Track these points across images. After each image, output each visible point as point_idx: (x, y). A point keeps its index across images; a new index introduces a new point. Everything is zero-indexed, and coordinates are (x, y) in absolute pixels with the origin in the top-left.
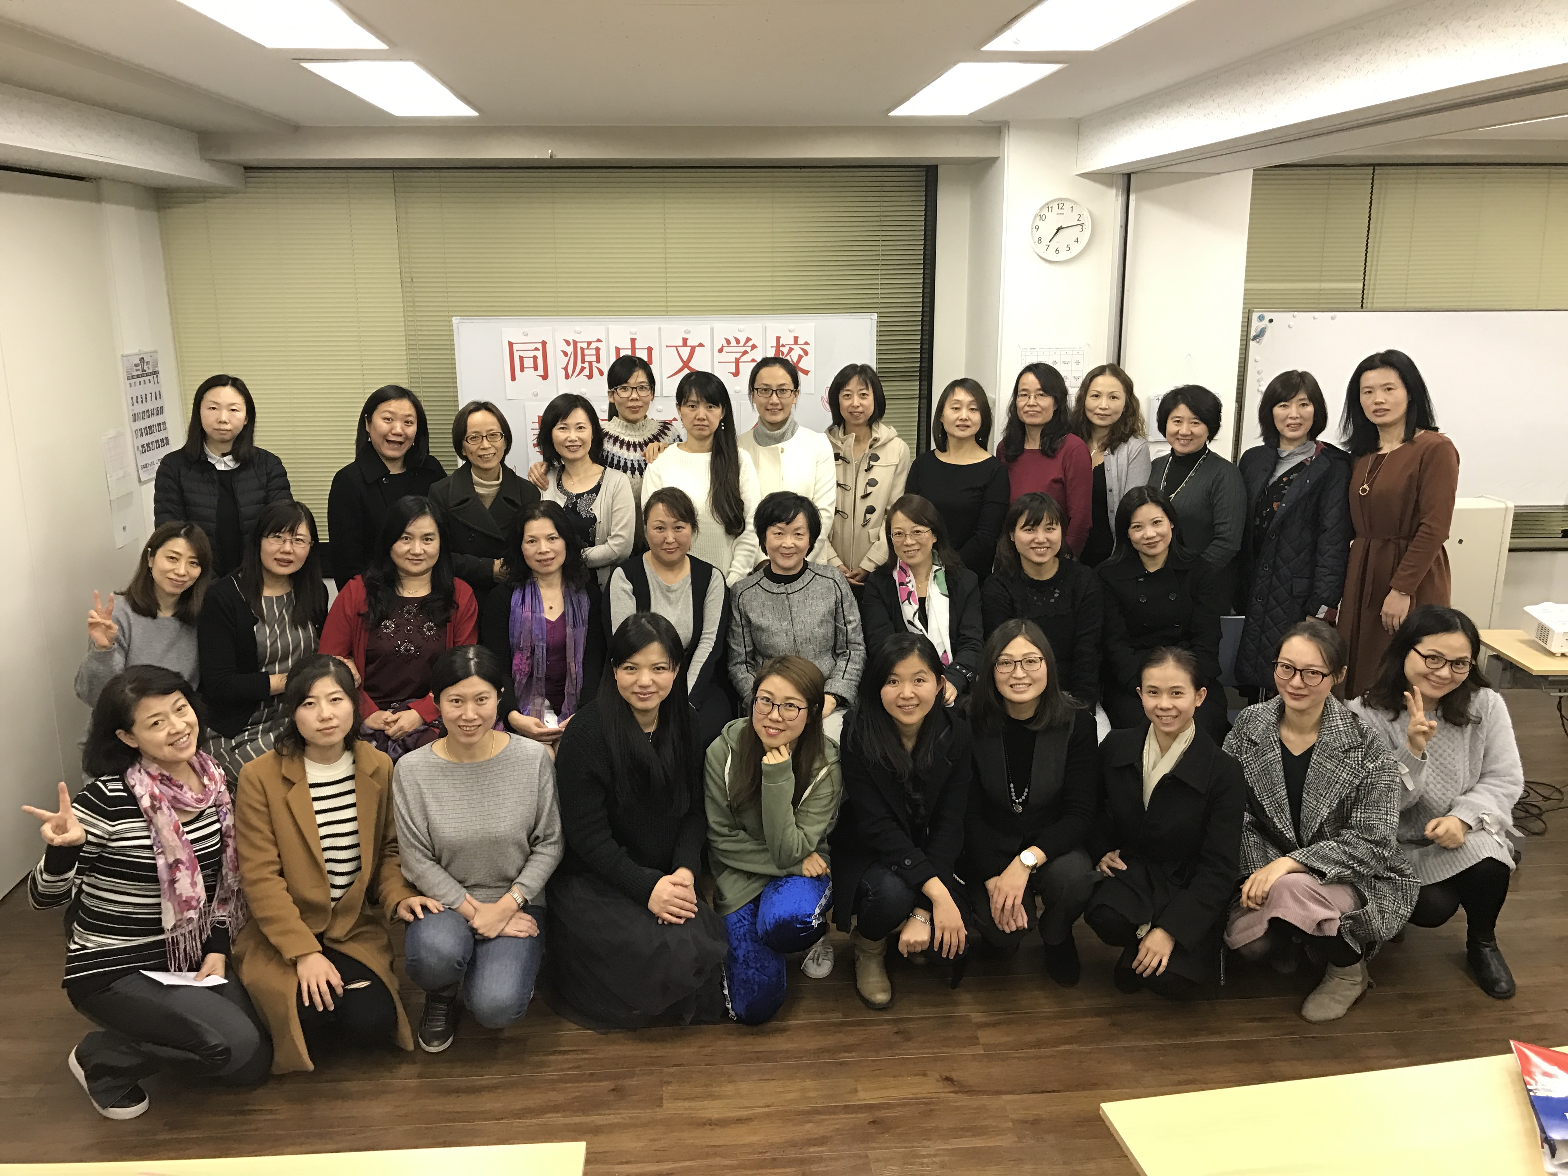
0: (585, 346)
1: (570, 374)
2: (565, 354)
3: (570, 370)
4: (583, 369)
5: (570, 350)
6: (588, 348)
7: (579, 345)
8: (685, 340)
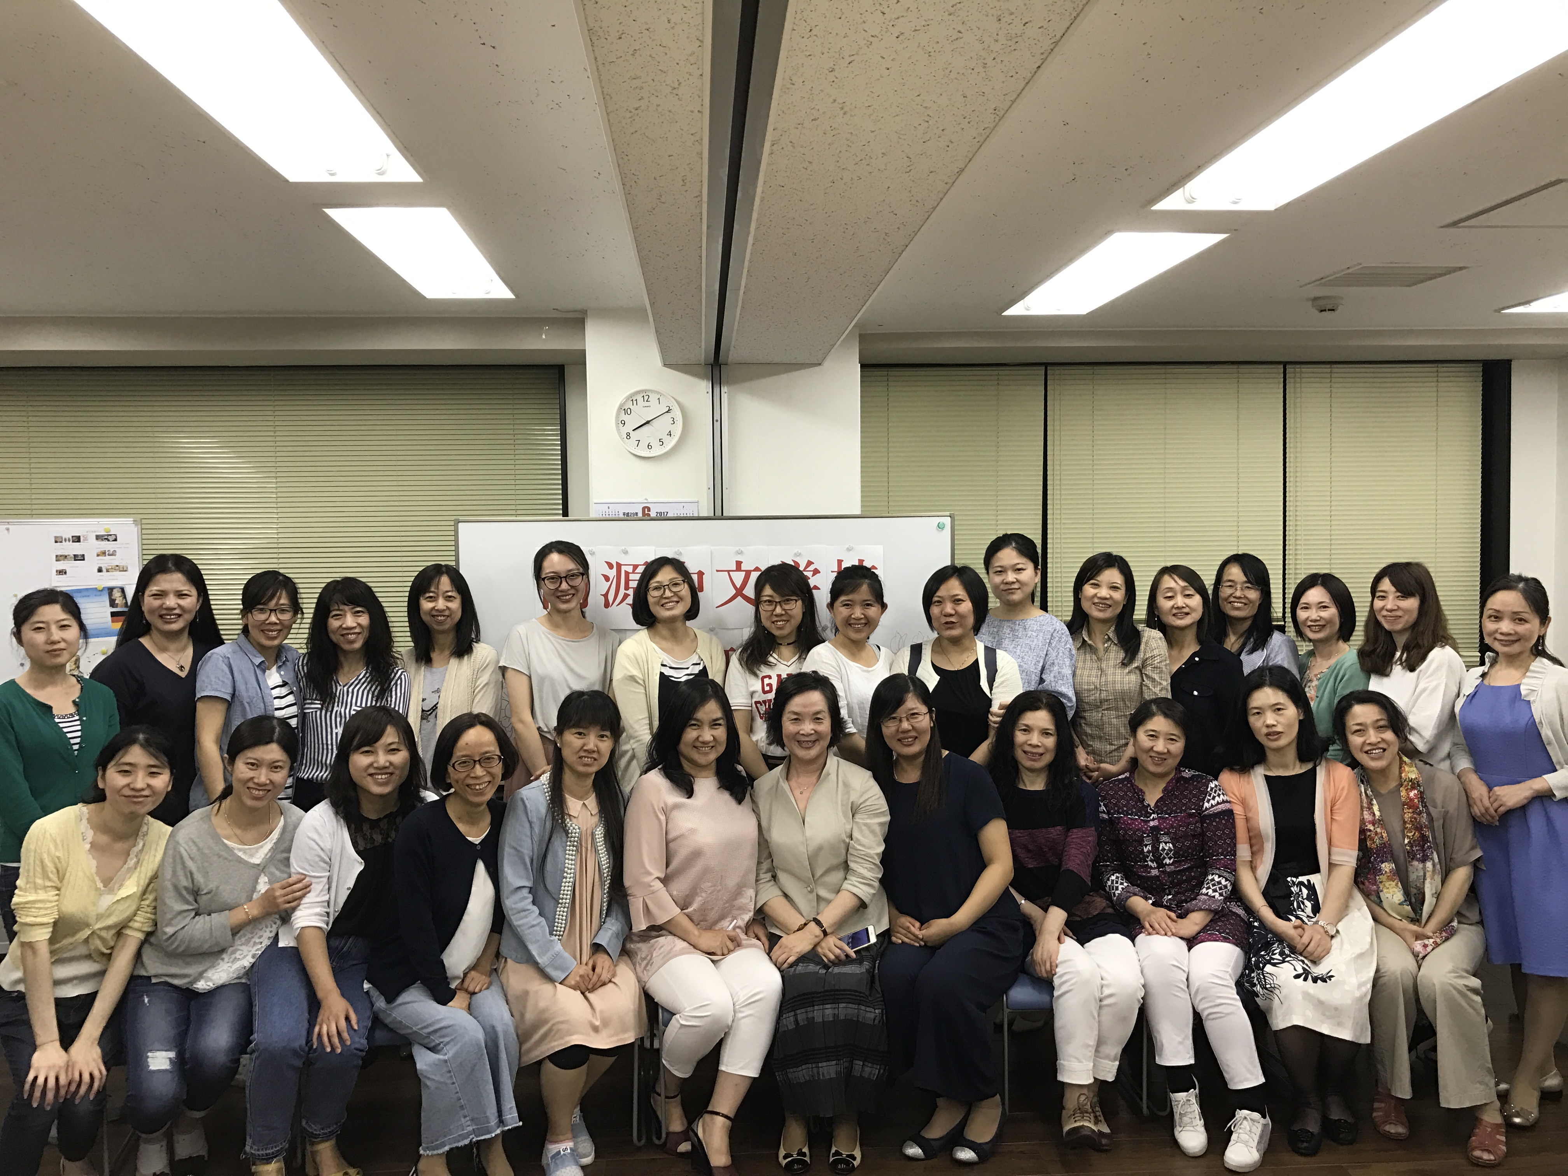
0: (630, 569)
1: (611, 601)
2: (607, 578)
3: (611, 597)
4: (626, 596)
5: (612, 573)
6: (633, 572)
7: (623, 568)
8: (739, 564)
